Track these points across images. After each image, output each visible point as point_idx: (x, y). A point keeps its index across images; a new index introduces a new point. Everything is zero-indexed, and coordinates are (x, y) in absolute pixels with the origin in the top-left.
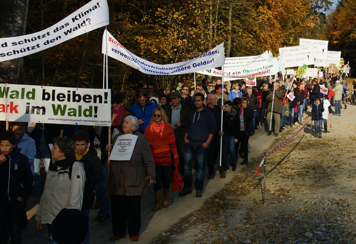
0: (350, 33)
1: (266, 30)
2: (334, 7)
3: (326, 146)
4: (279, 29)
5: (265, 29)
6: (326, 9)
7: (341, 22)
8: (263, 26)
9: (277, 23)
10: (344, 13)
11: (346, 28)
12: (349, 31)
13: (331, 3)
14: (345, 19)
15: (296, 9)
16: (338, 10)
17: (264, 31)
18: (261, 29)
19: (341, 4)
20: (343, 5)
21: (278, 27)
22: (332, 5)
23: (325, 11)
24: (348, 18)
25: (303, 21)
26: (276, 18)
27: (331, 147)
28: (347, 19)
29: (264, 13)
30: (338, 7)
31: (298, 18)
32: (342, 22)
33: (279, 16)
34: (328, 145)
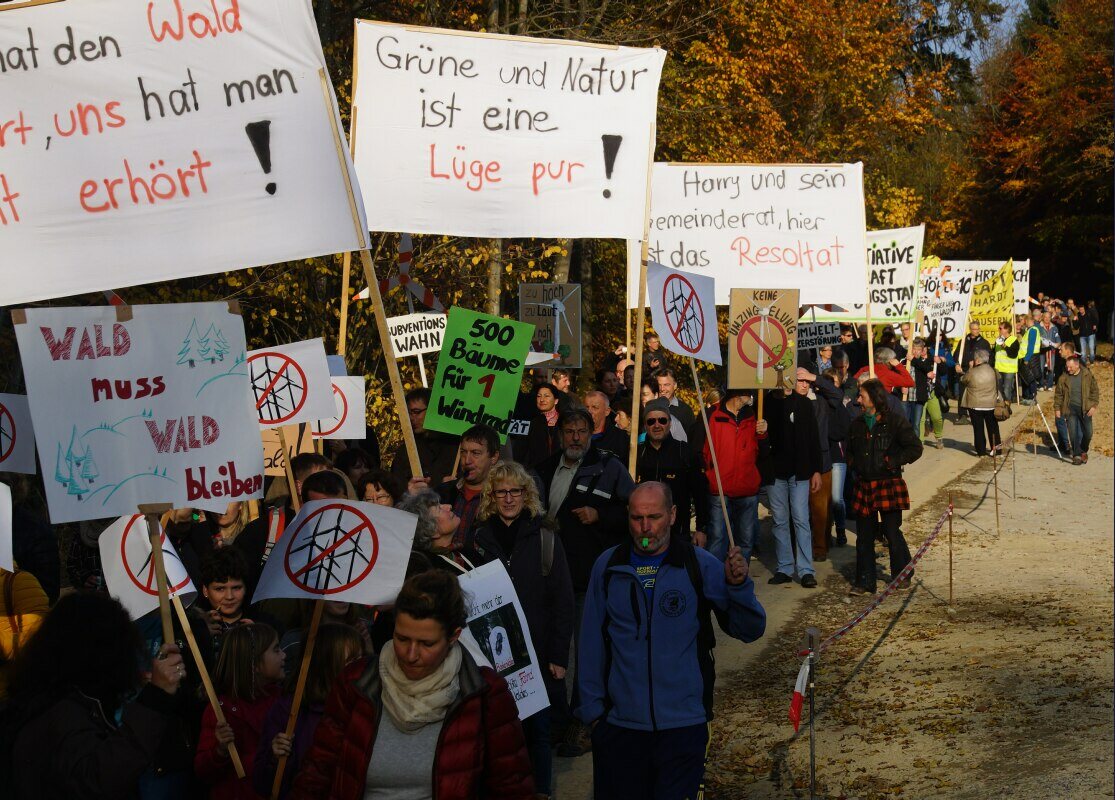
0: (1087, 144)
1: (723, 146)
2: (1006, 28)
3: (1018, 625)
4: (779, 137)
5: (718, 141)
6: (970, 38)
7: (1040, 95)
8: (710, 129)
9: (768, 113)
10: (1054, 52)
11: (1067, 121)
12: (1079, 132)
13: (995, 12)
14: (1062, 78)
15: (845, 49)
16: (1026, 42)
17: (717, 148)
18: (704, 142)
19: (1041, 11)
20: (1053, 20)
21: (774, 127)
22: (999, 20)
23: (967, 45)
24: (1073, 74)
25: (876, 97)
26: (765, 88)
27: (1040, 629)
28: (1068, 81)
29: (710, 70)
30: (1024, 24)
31: (853, 87)
32: (1048, 93)
33: (779, 81)
34: (1027, 618)
